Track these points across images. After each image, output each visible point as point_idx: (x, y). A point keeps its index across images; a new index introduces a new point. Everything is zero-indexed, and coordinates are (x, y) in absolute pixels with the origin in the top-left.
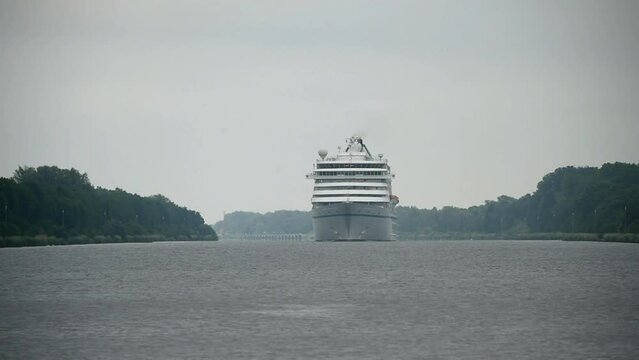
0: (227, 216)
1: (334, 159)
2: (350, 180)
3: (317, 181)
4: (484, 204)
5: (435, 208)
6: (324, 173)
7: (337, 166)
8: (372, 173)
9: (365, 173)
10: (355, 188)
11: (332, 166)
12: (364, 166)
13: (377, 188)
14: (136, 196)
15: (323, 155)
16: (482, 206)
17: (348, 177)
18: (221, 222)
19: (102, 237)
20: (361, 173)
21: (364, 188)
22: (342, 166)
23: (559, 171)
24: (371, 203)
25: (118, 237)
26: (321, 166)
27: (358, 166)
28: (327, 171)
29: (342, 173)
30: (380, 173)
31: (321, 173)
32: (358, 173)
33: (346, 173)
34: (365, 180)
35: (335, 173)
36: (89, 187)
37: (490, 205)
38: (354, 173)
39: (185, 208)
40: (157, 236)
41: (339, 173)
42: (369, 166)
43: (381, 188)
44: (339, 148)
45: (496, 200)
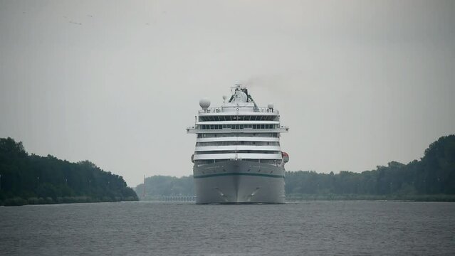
0: (146, 180)
1: (218, 111)
2: (238, 135)
3: (200, 136)
4: (376, 169)
5: (332, 173)
6: (208, 127)
7: (222, 118)
8: (263, 126)
9: (255, 126)
10: (243, 143)
11: (216, 118)
12: (253, 118)
13: (268, 143)
14: (66, 162)
15: (205, 106)
16: (374, 171)
17: (235, 131)
18: (141, 185)
19: (36, 199)
20: (250, 126)
21: (254, 143)
22: (228, 118)
23: (442, 139)
24: (262, 160)
25: (50, 198)
26: (203, 118)
27: (247, 118)
28: (210, 124)
29: (229, 126)
30: (271, 126)
31: (204, 127)
32: (246, 126)
33: (233, 127)
34: (254, 134)
35: (221, 127)
36: (23, 154)
37: (382, 170)
38: (242, 126)
39: (110, 173)
40: (85, 198)
41: (225, 126)
42: (259, 118)
43: (273, 143)
44: (224, 98)
45: (387, 166)
